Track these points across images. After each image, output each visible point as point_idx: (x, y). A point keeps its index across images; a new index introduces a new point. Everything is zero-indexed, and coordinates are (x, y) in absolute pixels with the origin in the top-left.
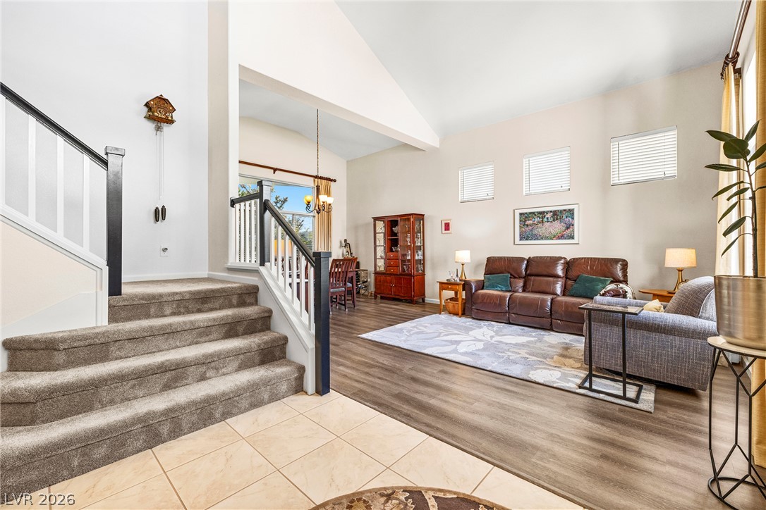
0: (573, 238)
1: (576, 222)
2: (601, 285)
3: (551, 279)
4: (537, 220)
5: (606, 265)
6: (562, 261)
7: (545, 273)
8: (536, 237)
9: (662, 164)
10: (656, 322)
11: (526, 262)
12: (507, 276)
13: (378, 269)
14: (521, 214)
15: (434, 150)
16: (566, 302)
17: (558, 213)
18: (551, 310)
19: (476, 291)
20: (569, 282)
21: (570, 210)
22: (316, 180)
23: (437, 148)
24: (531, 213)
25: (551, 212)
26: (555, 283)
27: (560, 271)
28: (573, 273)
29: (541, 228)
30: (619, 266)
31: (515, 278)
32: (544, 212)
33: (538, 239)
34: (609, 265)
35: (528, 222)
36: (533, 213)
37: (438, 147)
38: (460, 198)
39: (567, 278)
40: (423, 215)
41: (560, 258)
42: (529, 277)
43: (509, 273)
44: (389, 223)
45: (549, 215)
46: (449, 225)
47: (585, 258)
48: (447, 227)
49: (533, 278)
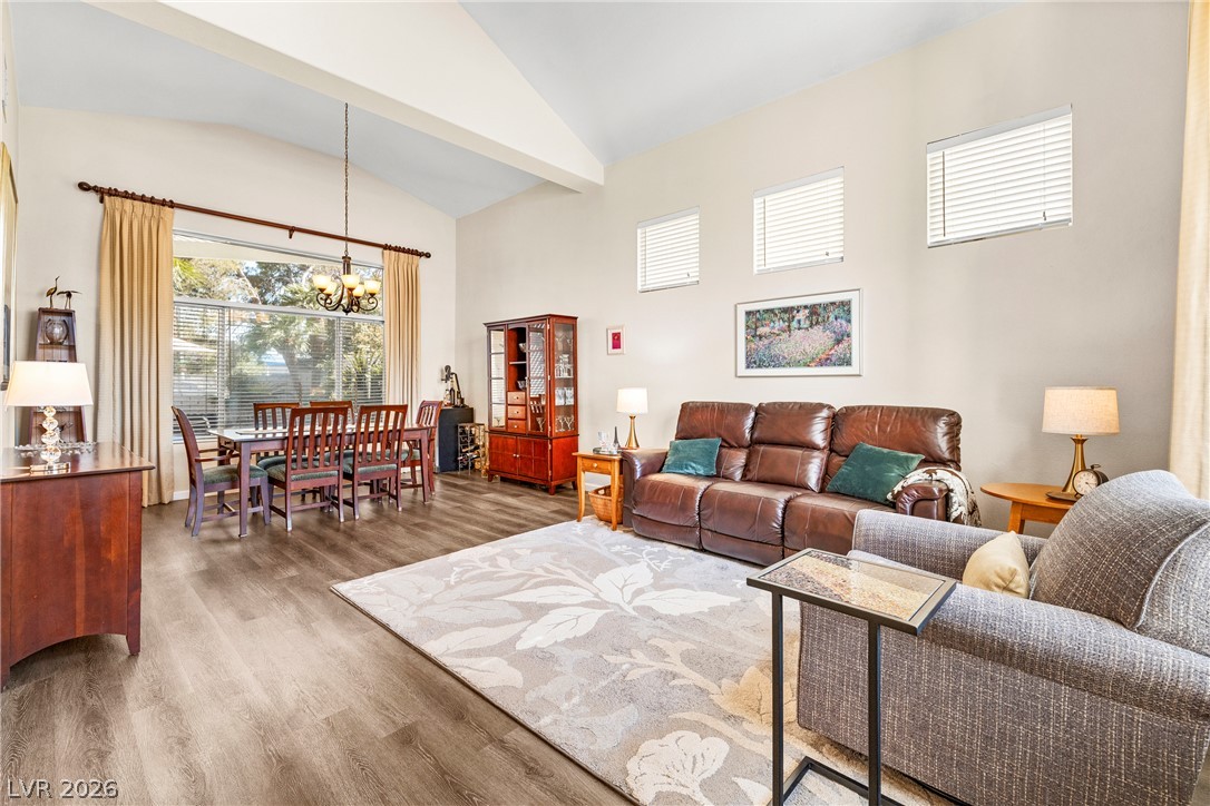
0: (848, 363)
1: (854, 329)
2: (896, 472)
3: (799, 452)
4: (779, 325)
5: (913, 424)
6: (825, 413)
7: (786, 438)
8: (776, 362)
9: (1037, 194)
10: (997, 634)
11: (752, 414)
12: (713, 445)
13: (495, 424)
14: (748, 313)
15: (595, 190)
16: (814, 511)
17: (820, 310)
18: (782, 527)
19: (644, 474)
20: (837, 460)
21: (843, 304)
22: (387, 252)
23: (597, 187)
24: (767, 311)
25: (806, 307)
26: (805, 462)
27: (818, 434)
28: (844, 440)
29: (786, 342)
30: (941, 428)
31: (731, 447)
32: (792, 308)
33: (780, 366)
34: (919, 423)
35: (761, 331)
36: (771, 311)
37: (602, 183)
38: (639, 283)
39: (831, 450)
40: (576, 318)
41: (820, 407)
42: (757, 447)
43: (720, 436)
44: (514, 334)
45: (802, 315)
46: (619, 338)
47: (869, 407)
48: (617, 341)
49: (762, 448)
